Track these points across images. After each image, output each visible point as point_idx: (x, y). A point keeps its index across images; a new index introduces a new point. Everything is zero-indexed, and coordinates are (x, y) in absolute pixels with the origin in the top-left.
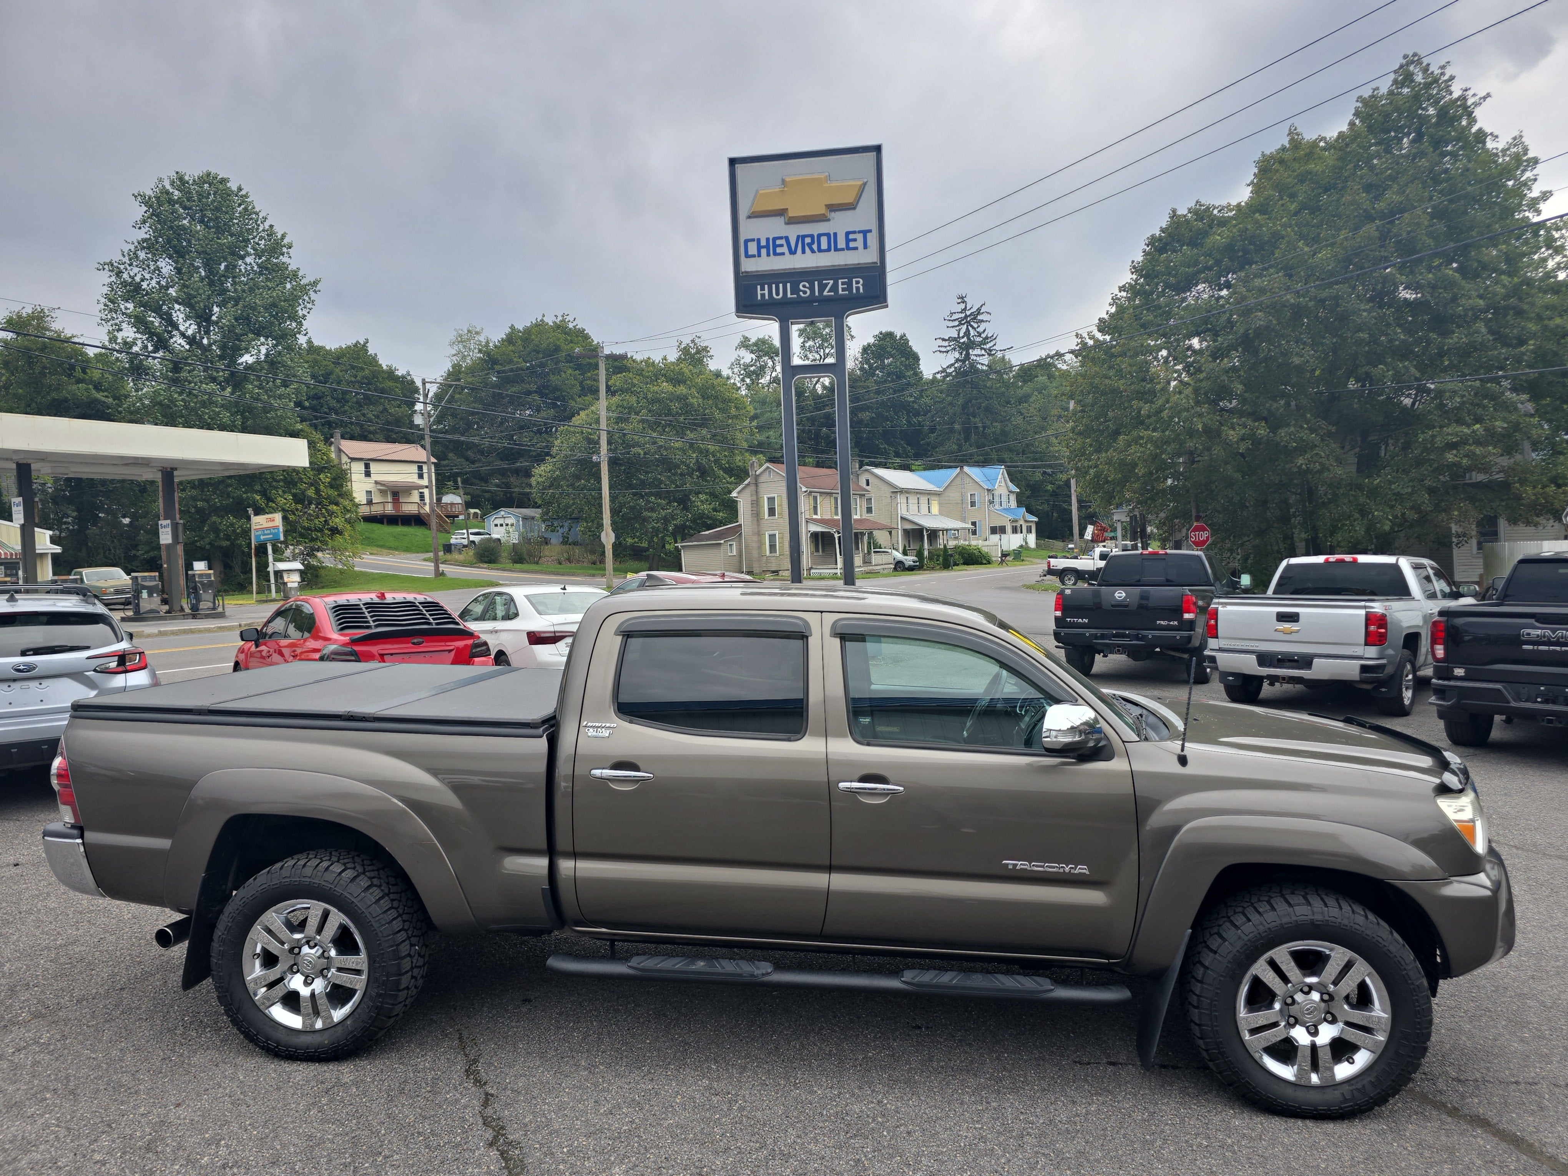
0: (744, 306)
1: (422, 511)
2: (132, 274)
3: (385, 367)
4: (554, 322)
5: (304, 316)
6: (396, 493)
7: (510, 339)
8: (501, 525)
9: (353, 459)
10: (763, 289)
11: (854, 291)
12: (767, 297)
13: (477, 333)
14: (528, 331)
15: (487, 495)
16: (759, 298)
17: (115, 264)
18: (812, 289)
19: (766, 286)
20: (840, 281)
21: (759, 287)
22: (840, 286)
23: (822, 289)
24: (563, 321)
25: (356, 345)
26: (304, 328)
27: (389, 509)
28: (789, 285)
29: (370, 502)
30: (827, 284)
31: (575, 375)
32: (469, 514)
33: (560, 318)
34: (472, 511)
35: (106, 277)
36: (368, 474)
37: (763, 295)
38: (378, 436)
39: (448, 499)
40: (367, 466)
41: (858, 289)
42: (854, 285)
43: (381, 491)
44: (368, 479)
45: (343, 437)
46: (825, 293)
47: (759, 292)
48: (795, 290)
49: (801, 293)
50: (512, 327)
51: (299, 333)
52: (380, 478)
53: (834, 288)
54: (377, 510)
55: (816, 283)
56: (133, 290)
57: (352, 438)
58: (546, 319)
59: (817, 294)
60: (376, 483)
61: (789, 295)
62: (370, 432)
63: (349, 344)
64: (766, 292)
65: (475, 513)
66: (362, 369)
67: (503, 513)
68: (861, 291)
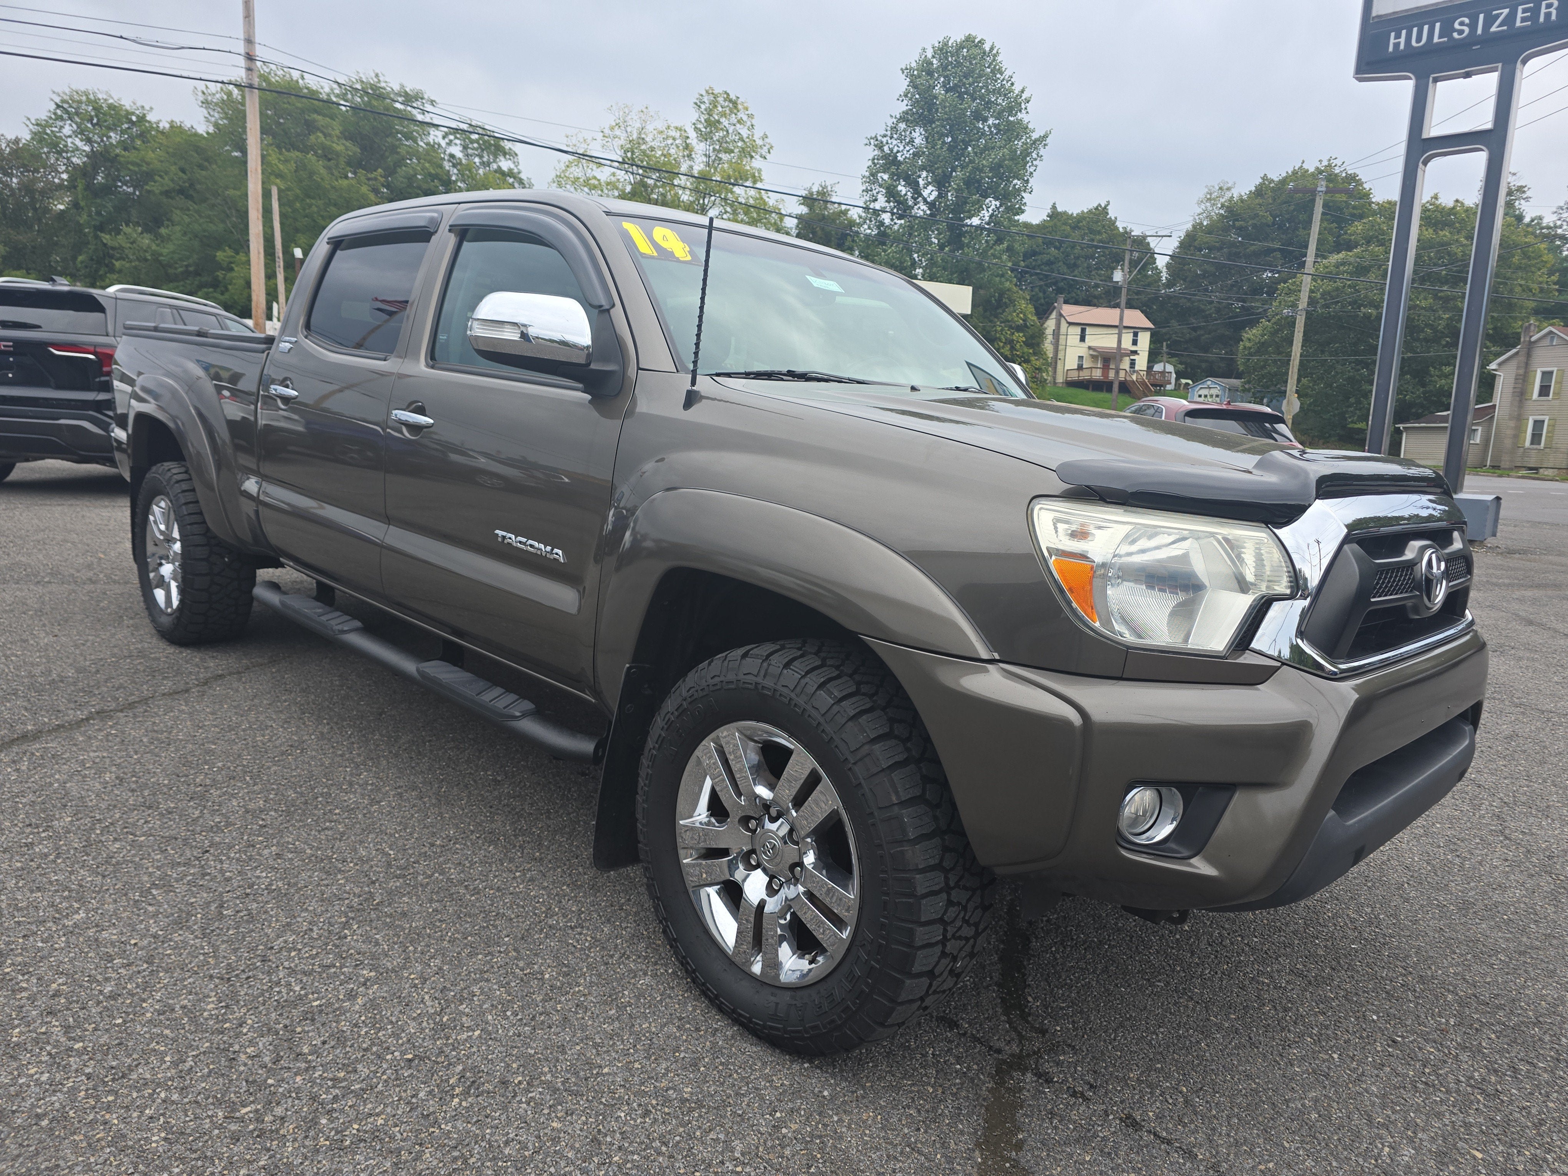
0: (1368, 64)
1: (1128, 378)
2: (891, 146)
3: (1121, 230)
4: (1317, 168)
5: (1031, 173)
6: (1107, 358)
7: (1259, 192)
8: (1206, 396)
9: (1070, 324)
10: (1398, 36)
11: (1542, 19)
12: (1402, 47)
13: (1229, 189)
14: (1284, 181)
15: (1204, 365)
16: (1391, 49)
17: (879, 138)
18: (1473, 26)
19: (1404, 32)
20: (1520, 8)
21: (1393, 34)
22: (1520, 15)
23: (1488, 24)
24: (1329, 165)
25: (1096, 209)
26: (1030, 185)
27: (1097, 374)
28: (1438, 25)
29: (1080, 368)
30: (1498, 16)
31: (1331, 229)
32: (1180, 385)
33: (1325, 163)
34: (1184, 381)
35: (872, 152)
36: (1083, 339)
37: (1397, 45)
38: (1101, 301)
39: (1158, 367)
40: (1083, 331)
41: (1547, 15)
42: (1543, 10)
43: (1092, 356)
44: (1082, 344)
45: (1066, 302)
46: (1494, 29)
47: (1392, 41)
48: (1447, 30)
49: (1455, 35)
50: (1265, 178)
51: (1025, 191)
52: (1092, 344)
53: (1510, 19)
54: (1085, 375)
55: (1482, 16)
56: (889, 162)
57: (1076, 303)
58: (1305, 166)
59: (1479, 31)
60: (1090, 348)
61: (1436, 40)
62: (1095, 297)
63: (1090, 207)
64: (1402, 40)
65: (1187, 384)
66: (1099, 233)
67: (1209, 383)
68: (1554, 17)
